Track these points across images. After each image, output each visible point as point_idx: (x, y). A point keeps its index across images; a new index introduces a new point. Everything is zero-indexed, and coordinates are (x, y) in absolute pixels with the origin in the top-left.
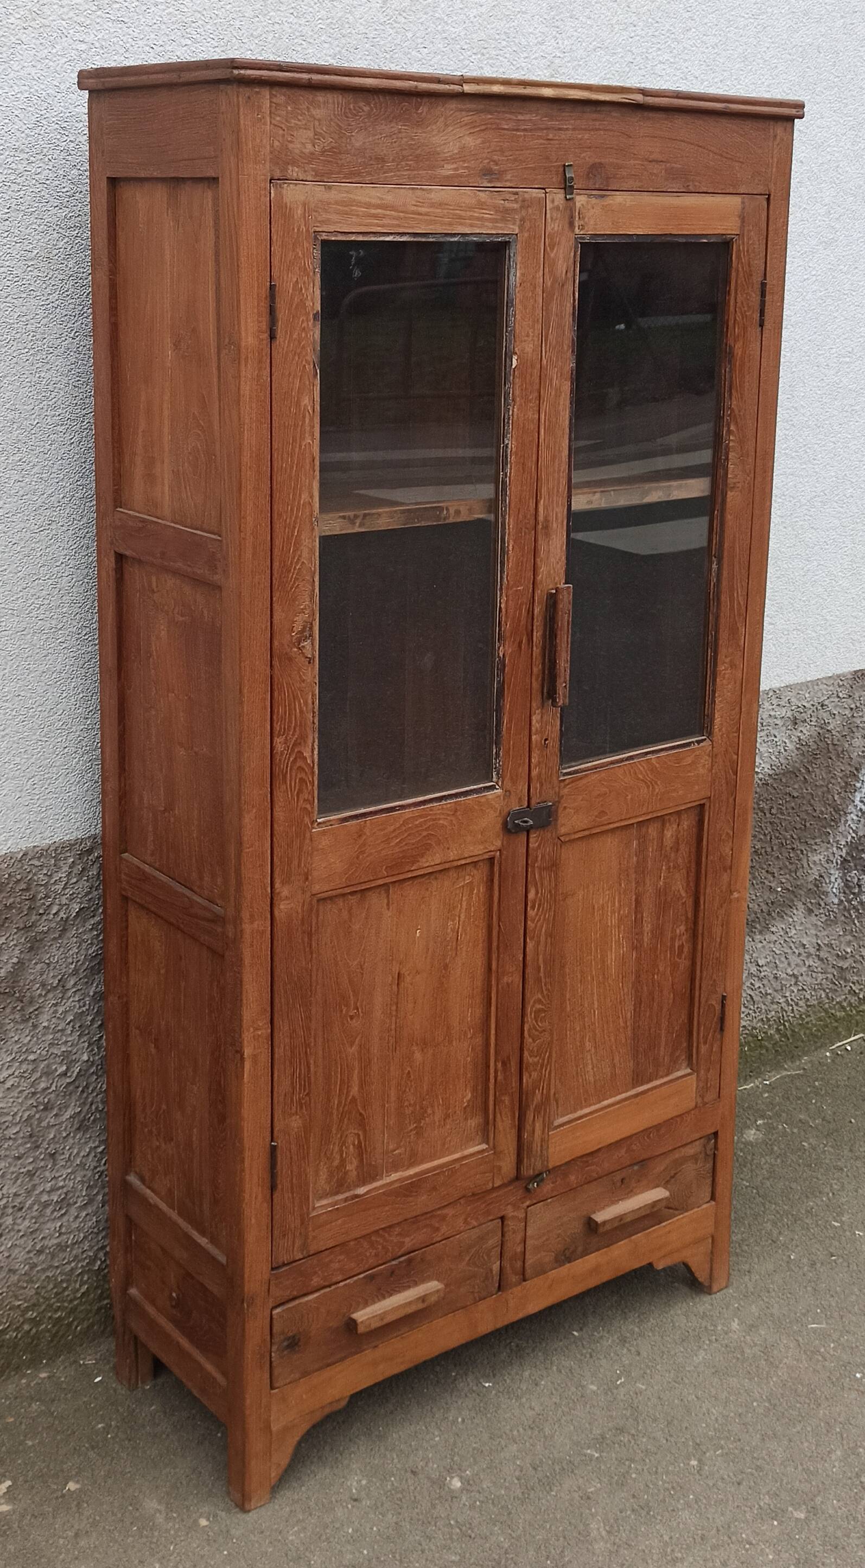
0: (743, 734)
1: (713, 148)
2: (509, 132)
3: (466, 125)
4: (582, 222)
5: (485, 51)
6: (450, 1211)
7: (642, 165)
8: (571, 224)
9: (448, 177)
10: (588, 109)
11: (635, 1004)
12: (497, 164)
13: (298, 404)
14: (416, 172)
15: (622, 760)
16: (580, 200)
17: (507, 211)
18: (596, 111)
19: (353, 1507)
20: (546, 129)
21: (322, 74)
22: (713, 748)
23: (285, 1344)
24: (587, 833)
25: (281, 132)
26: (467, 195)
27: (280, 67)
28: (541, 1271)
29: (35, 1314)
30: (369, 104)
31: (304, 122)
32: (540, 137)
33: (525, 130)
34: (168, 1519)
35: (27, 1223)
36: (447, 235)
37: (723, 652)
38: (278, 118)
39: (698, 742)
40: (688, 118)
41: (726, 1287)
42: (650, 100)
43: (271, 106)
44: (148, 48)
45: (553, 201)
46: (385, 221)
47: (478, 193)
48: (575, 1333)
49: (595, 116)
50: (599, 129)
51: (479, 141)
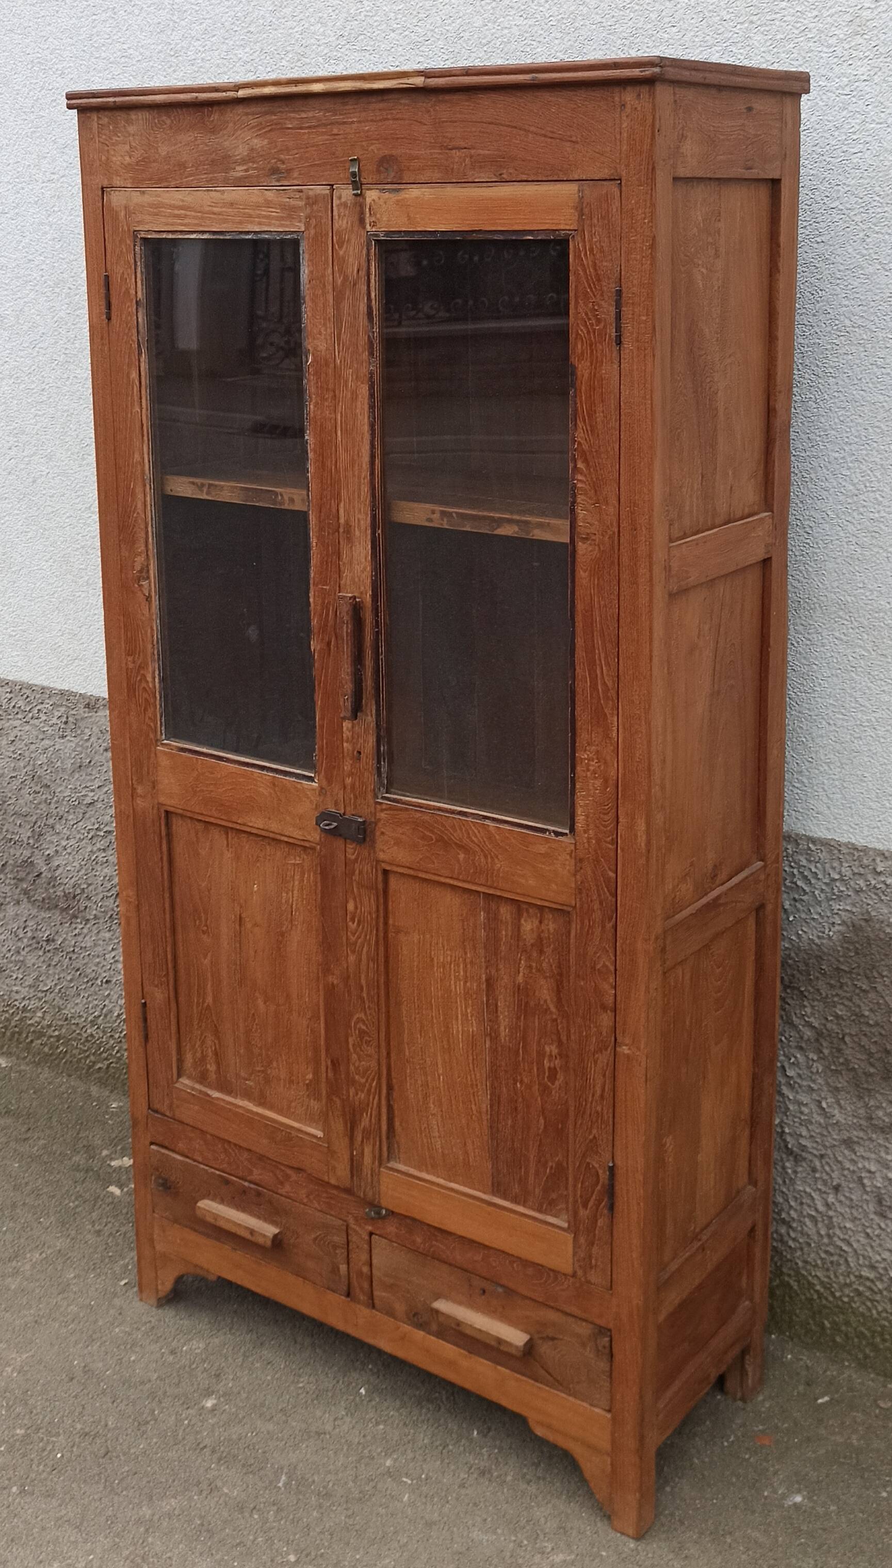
0: (623, 850)
1: (532, 129)
2: (294, 131)
3: (253, 128)
4: (373, 219)
6: (294, 1176)
7: (440, 154)
8: (362, 221)
9: (240, 179)
10: (373, 99)
11: (491, 1100)
12: (283, 163)
13: (128, 377)
14: (211, 175)
15: (453, 812)
16: (371, 195)
17: (293, 209)
18: (383, 100)
20: (331, 124)
22: (576, 849)
23: (160, 1181)
24: (412, 872)
25: (106, 148)
26: (253, 195)
28: (391, 1313)
30: (169, 117)
31: (122, 139)
32: (323, 134)
33: (309, 127)
36: (241, 232)
37: (583, 737)
38: (104, 137)
39: (557, 834)
40: (494, 96)
42: (433, 82)
43: (98, 128)
45: (340, 198)
46: (186, 221)
47: (266, 192)
49: (381, 105)
50: (388, 119)
51: (266, 142)
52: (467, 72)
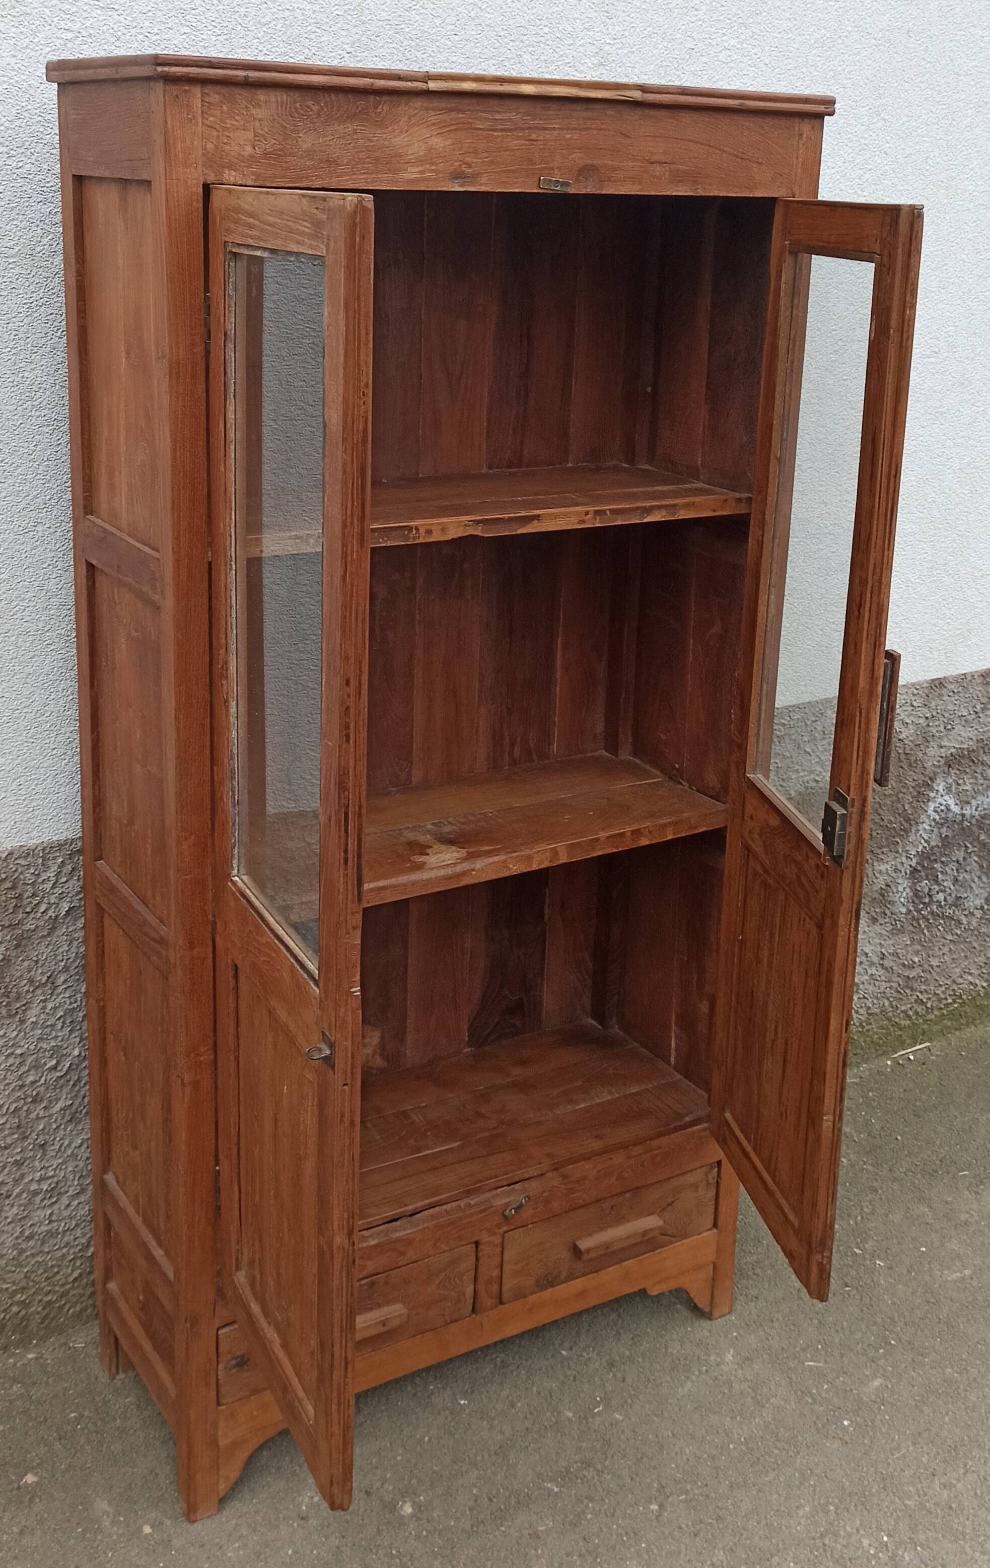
1: (726, 149)
2: (484, 133)
3: (433, 124)
5: (524, 38)
7: (642, 167)
9: (412, 181)
10: (577, 107)
12: (470, 167)
14: (374, 176)
18: (587, 109)
19: (298, 1525)
20: (528, 128)
21: (260, 70)
23: (233, 1362)
25: (215, 133)
27: (210, 64)
28: (520, 1295)
29: (24, 1297)
30: (318, 103)
31: (242, 123)
32: (519, 138)
33: (502, 130)
34: (114, 1522)
35: (15, 1210)
38: (211, 119)
40: (696, 116)
41: (729, 1313)
42: (650, 97)
43: (202, 106)
44: (141, 37)
48: (563, 1352)
49: (585, 114)
50: (592, 129)
51: (449, 142)
52: (684, 91)
